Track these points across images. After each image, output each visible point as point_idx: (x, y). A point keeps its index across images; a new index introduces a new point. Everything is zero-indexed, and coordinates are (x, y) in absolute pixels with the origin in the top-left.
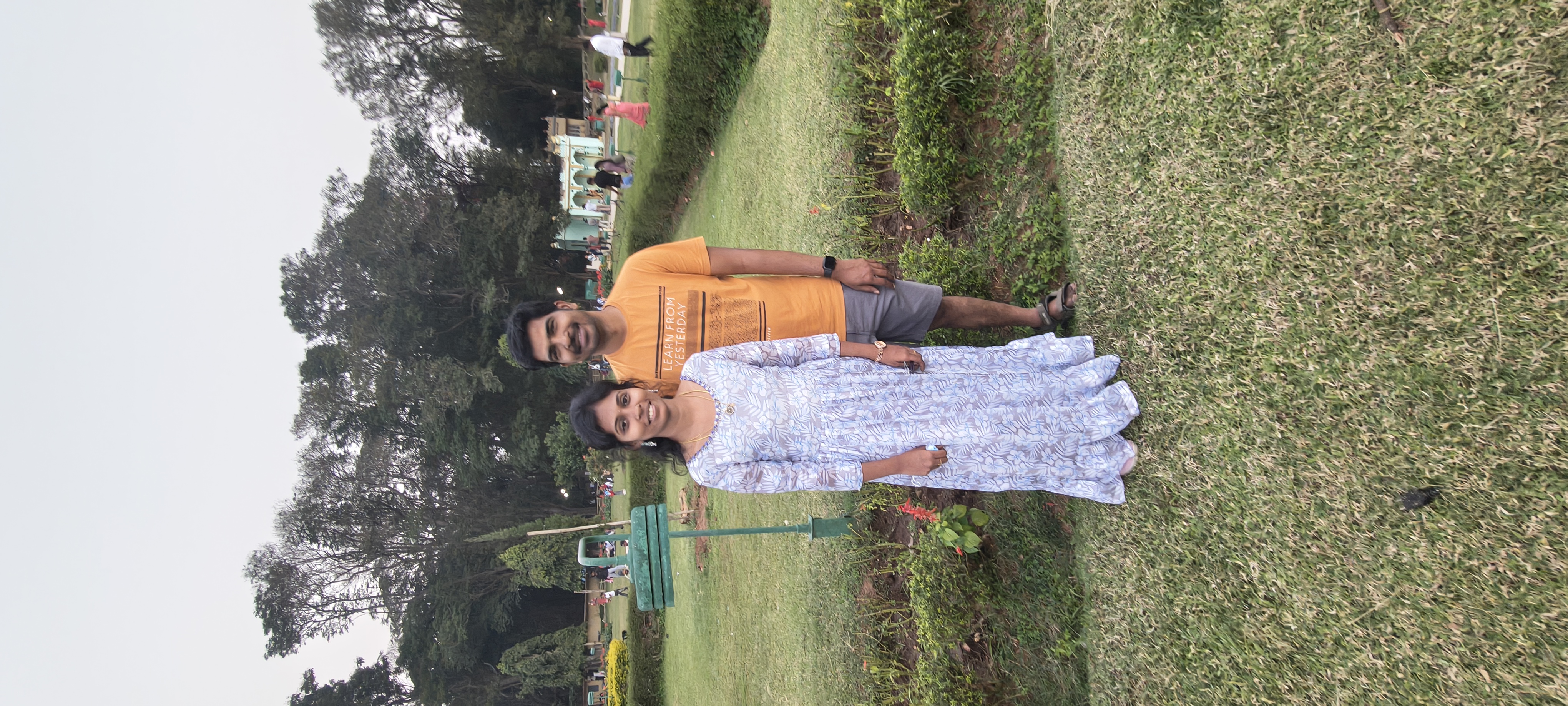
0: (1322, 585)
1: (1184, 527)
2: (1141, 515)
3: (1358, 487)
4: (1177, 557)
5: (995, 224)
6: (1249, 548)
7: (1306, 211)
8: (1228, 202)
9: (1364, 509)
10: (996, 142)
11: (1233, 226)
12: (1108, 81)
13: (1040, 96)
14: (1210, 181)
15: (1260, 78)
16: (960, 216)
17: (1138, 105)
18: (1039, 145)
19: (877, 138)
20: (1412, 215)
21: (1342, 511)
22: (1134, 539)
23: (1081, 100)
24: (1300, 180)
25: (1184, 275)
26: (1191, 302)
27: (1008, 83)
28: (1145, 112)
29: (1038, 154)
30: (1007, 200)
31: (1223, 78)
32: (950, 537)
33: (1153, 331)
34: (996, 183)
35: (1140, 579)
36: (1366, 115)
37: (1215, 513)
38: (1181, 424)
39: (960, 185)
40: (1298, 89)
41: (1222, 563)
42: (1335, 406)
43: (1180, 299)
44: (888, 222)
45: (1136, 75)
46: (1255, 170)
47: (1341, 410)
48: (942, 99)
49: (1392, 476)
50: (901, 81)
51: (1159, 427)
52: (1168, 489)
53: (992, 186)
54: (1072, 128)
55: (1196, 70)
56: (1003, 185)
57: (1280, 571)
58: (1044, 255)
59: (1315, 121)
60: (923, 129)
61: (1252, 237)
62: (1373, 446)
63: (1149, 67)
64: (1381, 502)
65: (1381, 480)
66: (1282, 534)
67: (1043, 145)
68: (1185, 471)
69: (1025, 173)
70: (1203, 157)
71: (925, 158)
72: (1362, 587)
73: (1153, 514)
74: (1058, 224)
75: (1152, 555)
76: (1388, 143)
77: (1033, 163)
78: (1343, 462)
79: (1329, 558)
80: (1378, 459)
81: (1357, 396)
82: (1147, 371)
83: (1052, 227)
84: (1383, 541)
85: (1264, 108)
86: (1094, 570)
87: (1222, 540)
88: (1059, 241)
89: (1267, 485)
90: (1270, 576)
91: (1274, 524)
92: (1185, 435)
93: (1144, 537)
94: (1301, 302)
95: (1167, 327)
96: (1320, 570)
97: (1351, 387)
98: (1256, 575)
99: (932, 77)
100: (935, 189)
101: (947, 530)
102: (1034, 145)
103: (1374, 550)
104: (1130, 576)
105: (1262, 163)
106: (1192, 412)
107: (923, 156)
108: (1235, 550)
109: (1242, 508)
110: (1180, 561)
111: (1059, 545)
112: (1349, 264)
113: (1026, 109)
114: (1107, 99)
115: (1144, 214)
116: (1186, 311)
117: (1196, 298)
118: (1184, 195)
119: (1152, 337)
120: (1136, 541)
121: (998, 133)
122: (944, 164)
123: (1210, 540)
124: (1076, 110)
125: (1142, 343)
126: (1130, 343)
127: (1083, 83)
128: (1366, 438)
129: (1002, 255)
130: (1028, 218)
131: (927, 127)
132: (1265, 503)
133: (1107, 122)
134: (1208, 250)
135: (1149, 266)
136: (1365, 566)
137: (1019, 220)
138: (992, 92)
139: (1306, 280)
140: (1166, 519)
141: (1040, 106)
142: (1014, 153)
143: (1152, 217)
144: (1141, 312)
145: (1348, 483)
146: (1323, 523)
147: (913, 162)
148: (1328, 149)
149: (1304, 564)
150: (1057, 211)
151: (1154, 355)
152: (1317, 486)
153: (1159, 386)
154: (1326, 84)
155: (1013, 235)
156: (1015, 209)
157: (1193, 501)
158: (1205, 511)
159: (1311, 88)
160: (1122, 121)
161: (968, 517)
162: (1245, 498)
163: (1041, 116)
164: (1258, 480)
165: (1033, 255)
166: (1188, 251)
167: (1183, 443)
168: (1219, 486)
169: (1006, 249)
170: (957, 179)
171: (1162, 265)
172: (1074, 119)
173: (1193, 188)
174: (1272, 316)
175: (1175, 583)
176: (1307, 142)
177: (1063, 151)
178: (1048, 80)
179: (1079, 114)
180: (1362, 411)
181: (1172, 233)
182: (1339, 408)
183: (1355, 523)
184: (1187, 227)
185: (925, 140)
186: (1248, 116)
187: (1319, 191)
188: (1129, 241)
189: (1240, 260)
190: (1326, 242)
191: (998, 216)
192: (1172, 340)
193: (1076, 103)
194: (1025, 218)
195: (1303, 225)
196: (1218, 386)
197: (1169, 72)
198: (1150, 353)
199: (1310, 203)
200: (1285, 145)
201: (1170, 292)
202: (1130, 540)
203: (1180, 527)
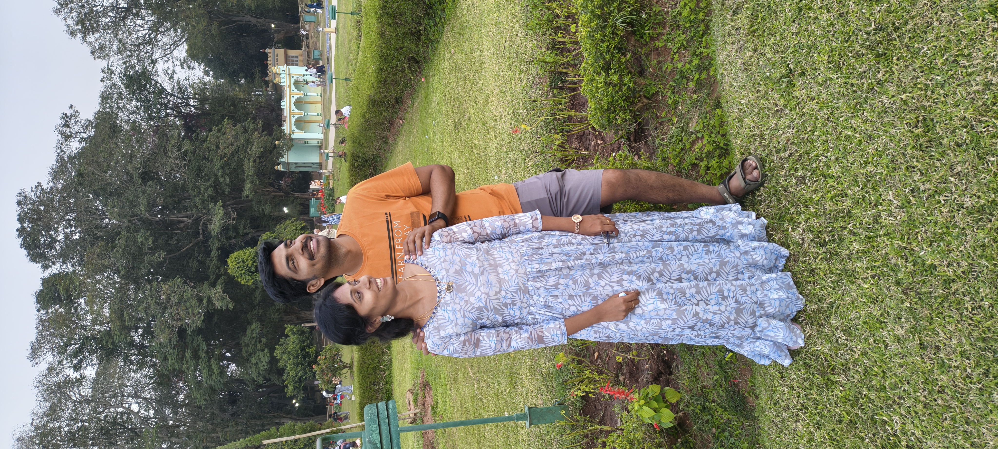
0: (947, 431)
1: (841, 391)
2: (807, 384)
3: (967, 347)
4: (837, 418)
5: (672, 137)
6: (891, 406)
7: (911, 122)
8: (853, 117)
9: (973, 364)
10: (668, 67)
11: (858, 135)
12: (754, 16)
13: (702, 27)
14: (838, 99)
15: (868, 15)
16: (643, 131)
17: (778, 35)
18: (704, 68)
19: (567, 65)
20: (987, 124)
21: (957, 367)
22: (803, 406)
23: (733, 32)
24: (904, 97)
25: (825, 177)
26: (831, 199)
27: (675, 17)
28: (784, 42)
29: (703, 76)
30: (681, 117)
31: (841, 15)
32: (647, 414)
33: (803, 225)
34: (670, 102)
35: (810, 440)
36: (947, 45)
37: (863, 377)
38: (832, 303)
39: (640, 105)
40: (896, 24)
41: (872, 419)
42: (945, 280)
43: (822, 197)
44: (581, 137)
45: (775, 12)
46: (871, 90)
47: (949, 283)
48: (619, 33)
49: (990, 335)
50: (584, 18)
51: (815, 307)
52: (826, 360)
53: (667, 105)
54: (728, 55)
55: (820, 8)
56: (676, 103)
57: (917, 422)
58: (714, 163)
59: (912, 50)
60: (604, 59)
61: (873, 144)
62: (975, 312)
63: (785, 5)
64: (985, 359)
65: (984, 340)
66: (915, 391)
67: (707, 69)
68: (839, 344)
69: (695, 92)
70: (831, 79)
71: (607, 84)
72: (978, 431)
73: (816, 382)
74: (723, 135)
75: (818, 418)
76: (964, 67)
77: (700, 85)
78: (954, 327)
79: (951, 408)
80: (979, 322)
81: (959, 272)
82: (801, 259)
83: (719, 139)
84: (990, 390)
85: (873, 39)
86: (774, 436)
87: (870, 401)
88: (726, 150)
89: (900, 350)
90: (909, 427)
91: (908, 383)
92: (836, 312)
93: (810, 403)
94: (913, 196)
95: (815, 222)
96: (946, 419)
97: (955, 265)
98: (898, 427)
99: (610, 14)
100: (617, 109)
101: (644, 408)
102: (700, 68)
103: (984, 398)
104: (802, 439)
105: (875, 84)
106: (840, 292)
107: (606, 83)
108: (881, 408)
109: (883, 372)
110: (840, 421)
111: (746, 417)
112: (945, 165)
113: (692, 38)
114: (754, 32)
115: (789, 127)
116: (827, 206)
117: (835, 196)
118: (819, 110)
119: (804, 230)
120: (805, 407)
121: (669, 59)
122: (624, 88)
123: (861, 401)
124: (730, 40)
125: (796, 235)
126: (786, 236)
127: (734, 18)
128: (969, 305)
129: (679, 164)
130: (699, 131)
131: (607, 57)
132: (901, 366)
133: (755, 50)
134: (841, 156)
135: (796, 170)
136: (979, 412)
137: (691, 133)
138: (662, 24)
139: (915, 178)
140: (827, 386)
141: (703, 35)
142: (683, 75)
143: (795, 130)
144: (793, 210)
145: (960, 343)
146: (944, 379)
147: (597, 88)
148: (922, 72)
149: (933, 414)
150: (722, 125)
151: (806, 245)
152: (938, 348)
153: (812, 272)
154: (916, 20)
155: (688, 146)
156: (688, 124)
157: (846, 369)
158: (856, 376)
159: (906, 23)
160: (767, 50)
161: (663, 395)
162: (885, 363)
163: (704, 44)
164: (894, 347)
165: (706, 163)
166: (826, 157)
167: (835, 319)
168: (864, 354)
169: (682, 159)
170: (636, 100)
171: (807, 169)
172: (729, 48)
173: (826, 104)
174: (893, 208)
175: (838, 441)
176: (907, 67)
177: (722, 74)
178: (708, 14)
179: (733, 44)
180: (964, 284)
181: (812, 143)
182: (948, 282)
183: (968, 377)
184: (824, 137)
185: (607, 68)
186: (862, 45)
187: (919, 105)
188: (780, 150)
189: (865, 163)
190: (927, 147)
191: (673, 130)
192: (819, 232)
193: (730, 34)
194: (696, 132)
195: (909, 134)
196: (857, 269)
197: (800, 9)
198: (803, 244)
199: (913, 116)
200: (891, 69)
201: (815, 191)
202: (799, 407)
203: (838, 392)
